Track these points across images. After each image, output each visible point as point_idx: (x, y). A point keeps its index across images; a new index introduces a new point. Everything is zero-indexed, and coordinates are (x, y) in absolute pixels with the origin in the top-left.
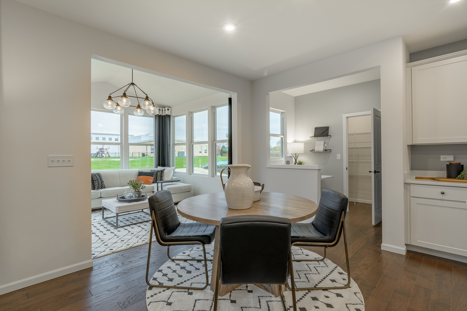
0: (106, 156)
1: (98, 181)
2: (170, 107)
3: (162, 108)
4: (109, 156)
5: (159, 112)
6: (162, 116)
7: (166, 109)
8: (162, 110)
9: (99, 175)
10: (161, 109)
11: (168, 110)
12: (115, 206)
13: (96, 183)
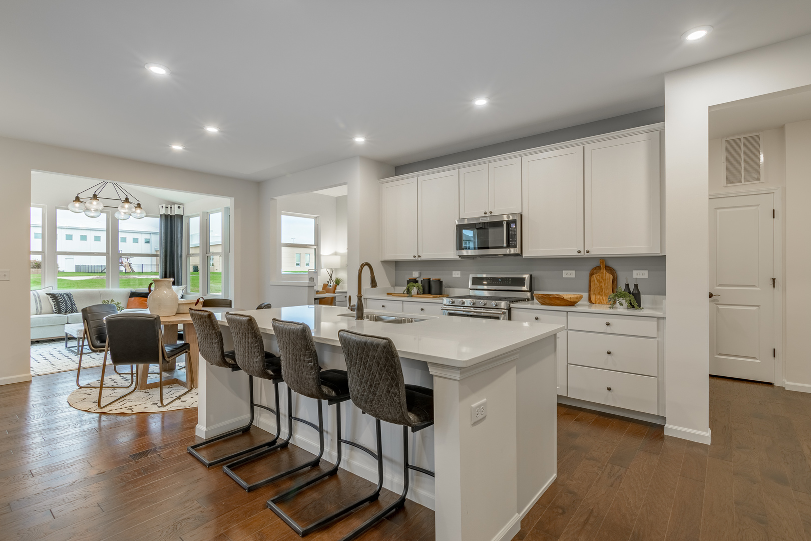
0: (126, 270)
1: (66, 303)
2: (182, 204)
3: (171, 205)
4: (133, 272)
5: (166, 211)
6: (171, 216)
7: (176, 206)
8: (171, 208)
9: (69, 296)
10: (169, 206)
11: (179, 207)
12: (77, 329)
13: (63, 306)
